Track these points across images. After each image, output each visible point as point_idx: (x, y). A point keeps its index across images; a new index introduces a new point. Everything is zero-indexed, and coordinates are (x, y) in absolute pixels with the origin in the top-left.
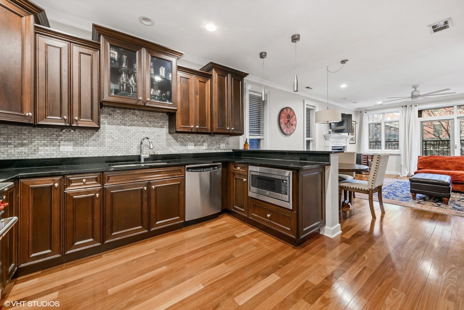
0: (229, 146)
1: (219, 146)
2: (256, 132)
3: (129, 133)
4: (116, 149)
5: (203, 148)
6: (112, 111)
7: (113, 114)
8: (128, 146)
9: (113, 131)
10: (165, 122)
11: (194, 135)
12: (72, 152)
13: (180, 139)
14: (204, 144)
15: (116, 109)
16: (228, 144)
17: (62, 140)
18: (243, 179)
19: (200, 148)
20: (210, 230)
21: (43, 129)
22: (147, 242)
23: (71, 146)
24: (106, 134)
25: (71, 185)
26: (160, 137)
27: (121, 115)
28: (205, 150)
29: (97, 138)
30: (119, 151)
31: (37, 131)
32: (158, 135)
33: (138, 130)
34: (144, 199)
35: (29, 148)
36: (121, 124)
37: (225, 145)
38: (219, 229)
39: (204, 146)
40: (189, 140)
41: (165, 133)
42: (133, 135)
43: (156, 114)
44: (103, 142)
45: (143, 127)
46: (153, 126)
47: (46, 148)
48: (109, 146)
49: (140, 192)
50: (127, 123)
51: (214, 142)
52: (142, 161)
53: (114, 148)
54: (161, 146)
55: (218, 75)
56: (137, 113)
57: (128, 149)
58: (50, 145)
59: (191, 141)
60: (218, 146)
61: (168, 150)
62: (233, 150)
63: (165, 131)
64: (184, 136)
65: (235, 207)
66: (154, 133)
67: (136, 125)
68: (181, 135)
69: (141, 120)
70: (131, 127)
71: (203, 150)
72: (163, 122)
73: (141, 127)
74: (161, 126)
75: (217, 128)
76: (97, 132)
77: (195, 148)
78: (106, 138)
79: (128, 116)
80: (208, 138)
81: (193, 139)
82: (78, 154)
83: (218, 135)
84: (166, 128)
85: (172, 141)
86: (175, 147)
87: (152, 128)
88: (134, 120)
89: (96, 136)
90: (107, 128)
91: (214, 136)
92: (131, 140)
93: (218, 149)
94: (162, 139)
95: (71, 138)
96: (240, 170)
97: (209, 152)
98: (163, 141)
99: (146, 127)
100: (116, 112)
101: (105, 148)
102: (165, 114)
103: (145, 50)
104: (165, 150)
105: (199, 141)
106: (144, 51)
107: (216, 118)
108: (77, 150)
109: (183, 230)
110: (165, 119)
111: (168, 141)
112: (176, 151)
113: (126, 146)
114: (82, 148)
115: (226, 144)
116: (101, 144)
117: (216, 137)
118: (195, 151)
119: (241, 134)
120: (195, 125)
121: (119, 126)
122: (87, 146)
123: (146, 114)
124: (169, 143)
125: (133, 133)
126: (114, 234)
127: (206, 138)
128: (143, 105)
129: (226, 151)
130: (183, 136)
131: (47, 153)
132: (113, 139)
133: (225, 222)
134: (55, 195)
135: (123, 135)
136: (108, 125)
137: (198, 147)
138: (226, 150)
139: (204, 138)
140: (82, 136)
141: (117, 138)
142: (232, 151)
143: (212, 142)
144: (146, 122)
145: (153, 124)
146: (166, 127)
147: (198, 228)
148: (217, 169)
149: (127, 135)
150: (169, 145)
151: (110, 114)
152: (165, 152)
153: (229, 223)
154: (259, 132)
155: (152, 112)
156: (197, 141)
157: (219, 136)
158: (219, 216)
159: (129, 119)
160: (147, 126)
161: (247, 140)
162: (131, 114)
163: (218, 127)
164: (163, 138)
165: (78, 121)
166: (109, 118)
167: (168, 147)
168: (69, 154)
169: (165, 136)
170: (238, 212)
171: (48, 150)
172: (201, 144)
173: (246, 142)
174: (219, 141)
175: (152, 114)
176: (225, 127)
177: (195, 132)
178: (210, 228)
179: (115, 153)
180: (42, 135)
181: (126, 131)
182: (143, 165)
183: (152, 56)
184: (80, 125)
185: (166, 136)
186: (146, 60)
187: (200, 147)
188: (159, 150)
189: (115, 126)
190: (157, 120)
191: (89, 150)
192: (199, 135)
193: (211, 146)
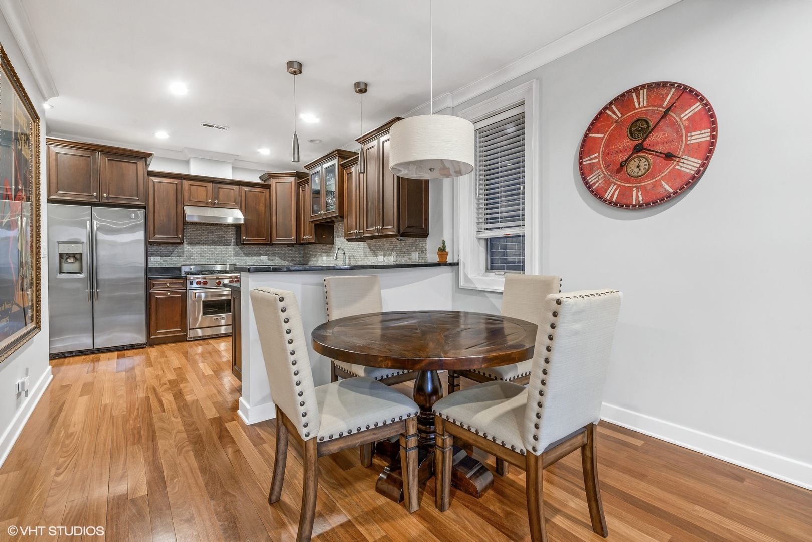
13: (372, 248)
14: (393, 253)
16: (422, 252)
19: (389, 259)
37: (418, 255)
40: (379, 248)
54: (360, 257)
55: (367, 149)
61: (365, 261)
77: (384, 259)
81: (383, 247)
86: (369, 257)
93: (409, 261)
98: (362, 250)
105: (388, 249)
111: (365, 250)
112: (369, 263)
115: (420, 252)
117: (407, 241)
124: (365, 253)
127: (395, 245)
130: (375, 244)
143: (402, 250)
152: (363, 263)
164: (362, 247)
167: (365, 258)
172: (390, 253)
174: (411, 248)
183: (325, 168)
185: (364, 245)
188: (359, 262)
193: (400, 257)
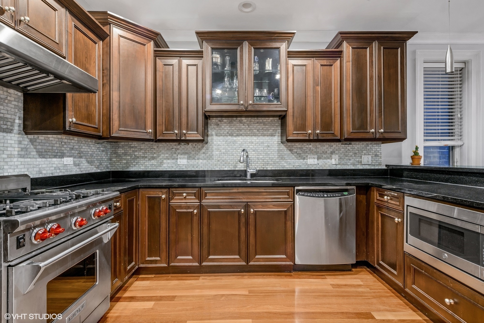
0: (380, 159)
1: (360, 160)
2: (441, 133)
3: (236, 145)
4: (223, 163)
5: (331, 162)
6: (220, 121)
7: (220, 125)
8: (235, 159)
9: (220, 143)
10: (276, 129)
11: (318, 144)
12: (187, 165)
13: (296, 150)
14: (333, 156)
15: (223, 118)
17: (179, 154)
18: (395, 217)
19: (326, 162)
20: (330, 288)
21: (166, 144)
22: (245, 277)
23: (185, 159)
24: (214, 147)
25: (174, 198)
26: (270, 148)
27: (228, 125)
28: (334, 166)
29: (206, 151)
30: (226, 165)
31: (162, 145)
32: (267, 146)
33: (245, 141)
34: (241, 224)
35: (158, 161)
36: (228, 135)
37: (370, 158)
38: (346, 292)
39: (333, 160)
40: (309, 151)
41: (276, 142)
42: (240, 147)
43: (265, 120)
44: (211, 155)
45: (250, 137)
46: (262, 135)
47: (168, 161)
48: (216, 159)
49: (237, 214)
50: (234, 133)
51: (350, 154)
52: (249, 177)
53: (221, 161)
54: (271, 160)
55: (353, 48)
56: (244, 121)
57: (235, 163)
58: (171, 158)
59: (312, 152)
60: (358, 160)
61: (280, 164)
62: (386, 166)
63: (277, 140)
64: (302, 146)
65: (381, 262)
66: (263, 143)
67: (243, 135)
68: (298, 144)
69: (249, 129)
70: (238, 137)
71: (332, 166)
72: (274, 128)
73: (248, 137)
74: (271, 134)
75: (351, 131)
76: (206, 145)
77: (318, 162)
78: (214, 151)
79: (234, 125)
80: (340, 148)
81: (316, 150)
82: (191, 167)
83: (357, 143)
84: (278, 136)
85: (286, 152)
86: (290, 160)
87: (260, 137)
88: (241, 129)
89: (206, 149)
90: (215, 140)
91: (350, 144)
92: (238, 153)
93: (358, 163)
94: (272, 150)
95: (186, 151)
96: (389, 201)
97: (342, 168)
98: (274, 152)
99: (254, 137)
100: (223, 121)
101: (213, 161)
102: (276, 118)
103: (247, 43)
104: (276, 164)
105: (325, 152)
106: (246, 45)
107: (348, 115)
108: (190, 163)
109: (291, 276)
110: (277, 124)
111: (280, 152)
112: (290, 166)
113: (232, 159)
114: (194, 161)
115: (374, 156)
116: (210, 157)
117: (354, 146)
118: (318, 166)
119: (401, 140)
120: (314, 129)
121: (226, 137)
122: (198, 159)
123: (253, 121)
124: (281, 155)
125: (239, 144)
126: (211, 257)
127: (336, 148)
128: (245, 110)
129: (373, 168)
130: (300, 146)
131: (169, 165)
132: (221, 151)
133: (361, 283)
134: (163, 206)
135: (230, 147)
136: (216, 137)
137: (324, 160)
138: (374, 165)
139: (334, 148)
140: (194, 149)
141: (224, 151)
142: (386, 168)
143: (348, 154)
144: (254, 131)
145: (262, 133)
146: (277, 134)
147: (314, 279)
148: (347, 195)
149: (234, 147)
150: (282, 158)
151: (218, 125)
152: (276, 166)
153: (367, 286)
154: (451, 134)
155: (261, 117)
156: (322, 152)
157: (360, 144)
158: (353, 270)
159: (236, 129)
160: (255, 135)
161: (417, 148)
162: (238, 123)
163: (353, 130)
164: (274, 148)
165: (186, 135)
166: (216, 129)
167: (280, 160)
168: (184, 167)
169: (276, 146)
170: (386, 274)
171: (170, 163)
172: (328, 156)
173: (416, 153)
174: (360, 152)
175: (260, 120)
176: (367, 129)
177: (315, 139)
178: (331, 285)
179: (222, 167)
180: (166, 149)
181: (233, 142)
182: (249, 182)
183: (255, 48)
184: (188, 138)
185: (278, 146)
186: (249, 54)
187: (326, 160)
188: (269, 165)
189: (222, 137)
190: (266, 127)
191: (199, 163)
192: (325, 143)
193: (345, 160)
